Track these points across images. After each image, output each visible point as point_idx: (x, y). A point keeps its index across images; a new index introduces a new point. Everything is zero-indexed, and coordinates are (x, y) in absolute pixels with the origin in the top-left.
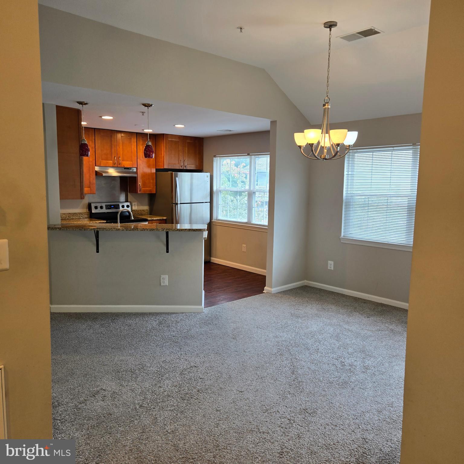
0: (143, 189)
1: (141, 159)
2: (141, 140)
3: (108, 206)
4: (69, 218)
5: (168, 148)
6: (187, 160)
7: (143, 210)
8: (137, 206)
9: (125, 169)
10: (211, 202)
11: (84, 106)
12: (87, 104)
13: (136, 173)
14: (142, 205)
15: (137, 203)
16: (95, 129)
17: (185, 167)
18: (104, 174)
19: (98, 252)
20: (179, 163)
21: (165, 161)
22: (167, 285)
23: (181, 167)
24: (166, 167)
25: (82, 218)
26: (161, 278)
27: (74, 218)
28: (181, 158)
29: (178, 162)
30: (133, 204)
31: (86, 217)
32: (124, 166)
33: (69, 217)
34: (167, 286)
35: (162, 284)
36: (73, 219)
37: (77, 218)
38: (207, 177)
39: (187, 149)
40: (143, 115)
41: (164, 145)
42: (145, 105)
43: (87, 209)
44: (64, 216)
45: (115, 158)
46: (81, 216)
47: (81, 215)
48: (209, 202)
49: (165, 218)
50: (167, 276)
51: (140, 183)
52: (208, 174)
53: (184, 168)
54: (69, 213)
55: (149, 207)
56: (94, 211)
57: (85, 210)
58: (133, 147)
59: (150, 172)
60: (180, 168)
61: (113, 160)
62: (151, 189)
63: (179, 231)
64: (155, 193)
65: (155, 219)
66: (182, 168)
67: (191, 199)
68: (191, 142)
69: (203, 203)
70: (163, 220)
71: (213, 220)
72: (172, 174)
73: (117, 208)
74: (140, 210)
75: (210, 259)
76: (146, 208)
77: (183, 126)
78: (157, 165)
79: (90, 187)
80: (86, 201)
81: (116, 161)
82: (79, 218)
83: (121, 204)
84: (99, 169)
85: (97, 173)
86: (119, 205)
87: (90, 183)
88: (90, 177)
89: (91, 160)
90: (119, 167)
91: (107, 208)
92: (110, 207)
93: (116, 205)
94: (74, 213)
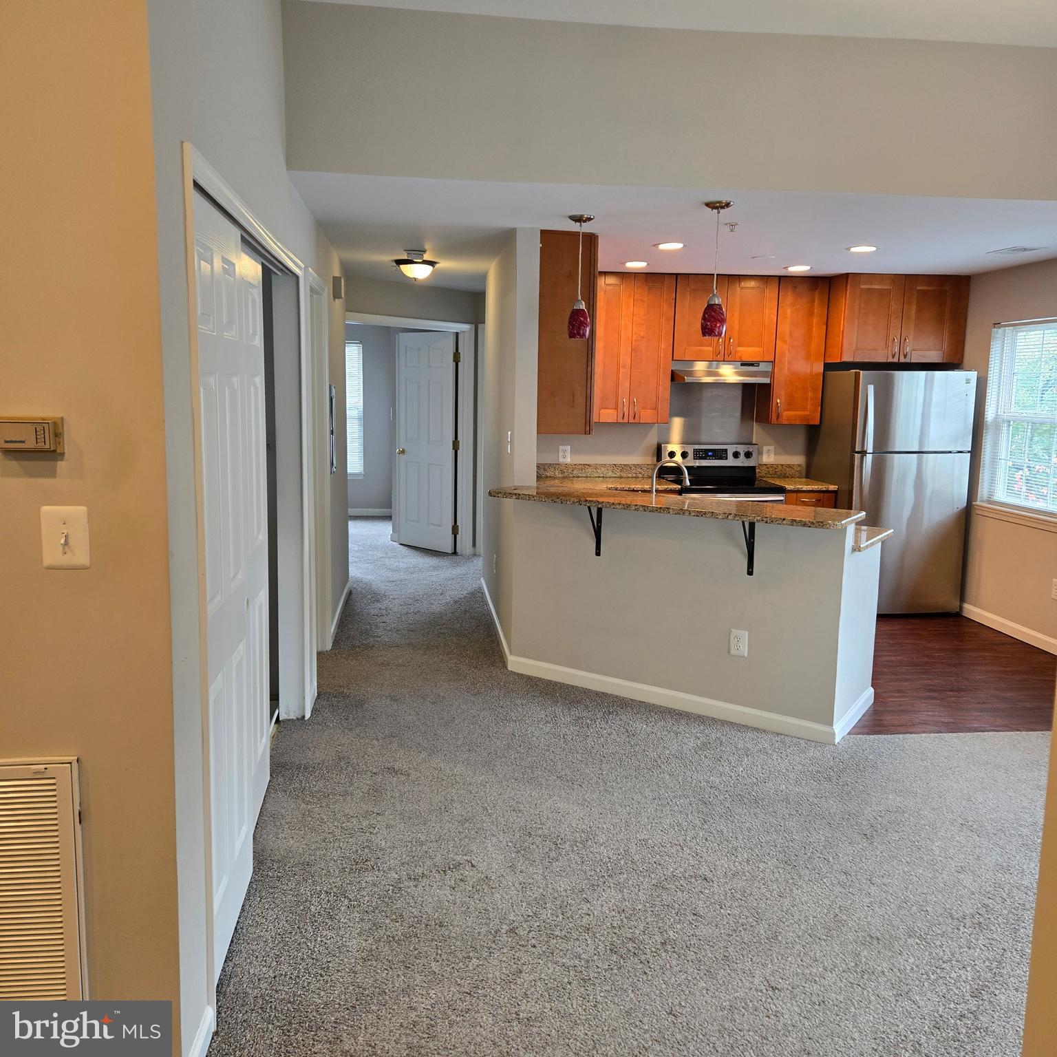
0: (786, 413)
1: (785, 342)
2: (790, 294)
3: (699, 452)
5: (857, 308)
6: (911, 337)
7: (789, 466)
8: (775, 454)
9: (742, 365)
10: (975, 452)
11: (584, 224)
12: (589, 219)
13: (772, 375)
14: (788, 452)
15: (775, 448)
16: (677, 274)
17: (905, 356)
18: (687, 379)
19: (598, 554)
20: (887, 347)
21: (845, 344)
22: (746, 655)
23: (893, 357)
24: (847, 358)
25: (641, 476)
26: (732, 637)
27: (624, 475)
28: (895, 333)
29: (883, 344)
30: (765, 449)
32: (741, 358)
33: (613, 472)
34: (744, 657)
35: (733, 652)
36: (621, 478)
37: (630, 475)
38: (968, 382)
39: (914, 308)
40: (732, 231)
41: (847, 302)
42: (712, 205)
43: (653, 456)
44: (603, 470)
45: (719, 339)
46: (640, 473)
47: (639, 470)
48: (969, 452)
49: (832, 487)
50: (747, 633)
51: (778, 400)
52: (973, 375)
53: (902, 360)
54: (615, 465)
55: (806, 457)
56: (666, 462)
57: (650, 460)
58: (767, 311)
59: (808, 371)
60: (890, 360)
61: (715, 345)
62: (807, 413)
63: (767, 522)
64: (818, 423)
65: (805, 488)
66: (896, 360)
67: (921, 443)
68: (930, 288)
69: (950, 452)
70: (827, 491)
71: (978, 503)
72: (857, 375)
73: (721, 458)
74: (782, 465)
75: (961, 608)
76: (798, 460)
77: (874, 249)
78: (827, 354)
79: (656, 408)
80: (652, 439)
81: (721, 348)
82: (634, 475)
83: (731, 449)
84: (677, 367)
85: (674, 376)
86: (726, 450)
87: (657, 398)
88: (658, 384)
89: (663, 347)
90: (729, 362)
91: (697, 456)
92: (704, 455)
93: (720, 452)
94: (624, 465)
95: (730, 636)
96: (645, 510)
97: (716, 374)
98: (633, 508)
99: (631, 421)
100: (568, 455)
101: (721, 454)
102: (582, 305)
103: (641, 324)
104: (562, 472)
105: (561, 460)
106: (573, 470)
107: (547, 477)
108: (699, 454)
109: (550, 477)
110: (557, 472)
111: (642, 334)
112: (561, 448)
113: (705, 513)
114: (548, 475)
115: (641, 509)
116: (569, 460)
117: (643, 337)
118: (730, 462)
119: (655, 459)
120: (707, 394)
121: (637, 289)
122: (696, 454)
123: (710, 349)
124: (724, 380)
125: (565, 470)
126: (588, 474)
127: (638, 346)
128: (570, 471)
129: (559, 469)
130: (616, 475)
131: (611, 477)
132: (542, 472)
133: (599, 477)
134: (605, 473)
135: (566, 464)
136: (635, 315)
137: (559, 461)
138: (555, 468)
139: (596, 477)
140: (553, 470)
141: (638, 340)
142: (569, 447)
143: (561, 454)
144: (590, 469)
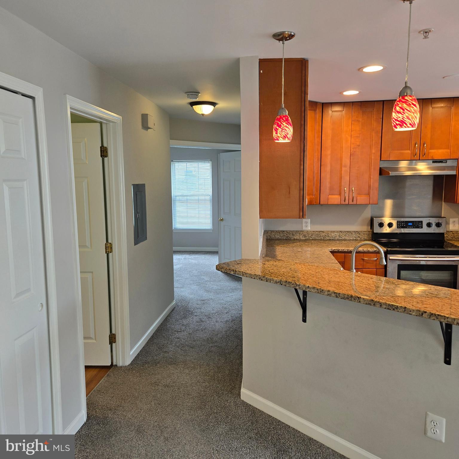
3: (401, 223)
4: (340, 239)
8: (458, 224)
9: (433, 162)
11: (286, 42)
12: (291, 36)
13: (457, 168)
15: (458, 220)
16: (383, 101)
18: (392, 174)
19: (304, 320)
22: (443, 440)
25: (359, 239)
26: (429, 419)
27: (347, 238)
30: (451, 220)
31: (365, 238)
32: (432, 157)
33: (339, 236)
34: (441, 442)
36: (345, 240)
37: (352, 238)
43: (368, 225)
44: (333, 234)
45: (415, 145)
47: (358, 235)
50: (444, 420)
54: (341, 231)
56: (377, 230)
57: (366, 228)
61: (413, 148)
73: (418, 227)
79: (369, 194)
80: (367, 214)
81: (417, 151)
82: (355, 239)
83: (425, 221)
84: (384, 165)
85: (382, 172)
86: (422, 222)
87: (370, 187)
88: (370, 178)
89: (373, 151)
90: (423, 160)
91: (399, 226)
92: (404, 225)
93: (417, 223)
94: (347, 231)
95: (426, 419)
96: (337, 297)
97: (415, 169)
98: (326, 293)
99: (351, 203)
100: (309, 225)
101: (418, 225)
102: (286, 112)
103: (357, 137)
104: (305, 236)
105: (304, 228)
106: (312, 235)
107: (294, 239)
108: (401, 224)
109: (297, 239)
110: (301, 236)
111: (358, 144)
112: (304, 220)
113: (397, 307)
114: (295, 238)
115: (333, 295)
116: (309, 228)
117: (359, 146)
118: (425, 230)
119: (370, 227)
120: (408, 183)
121: (354, 113)
122: (399, 225)
123: (409, 152)
124: (421, 173)
125: (307, 235)
126: (322, 238)
127: (355, 152)
128: (310, 235)
129: (303, 234)
130: (341, 239)
131: (338, 240)
132: (291, 236)
133: (330, 239)
134: (334, 237)
135: (307, 231)
136: (353, 131)
137: (302, 229)
138: (300, 234)
139: (328, 240)
140: (298, 235)
141: (355, 148)
142: (310, 219)
143: (304, 225)
144: (324, 234)
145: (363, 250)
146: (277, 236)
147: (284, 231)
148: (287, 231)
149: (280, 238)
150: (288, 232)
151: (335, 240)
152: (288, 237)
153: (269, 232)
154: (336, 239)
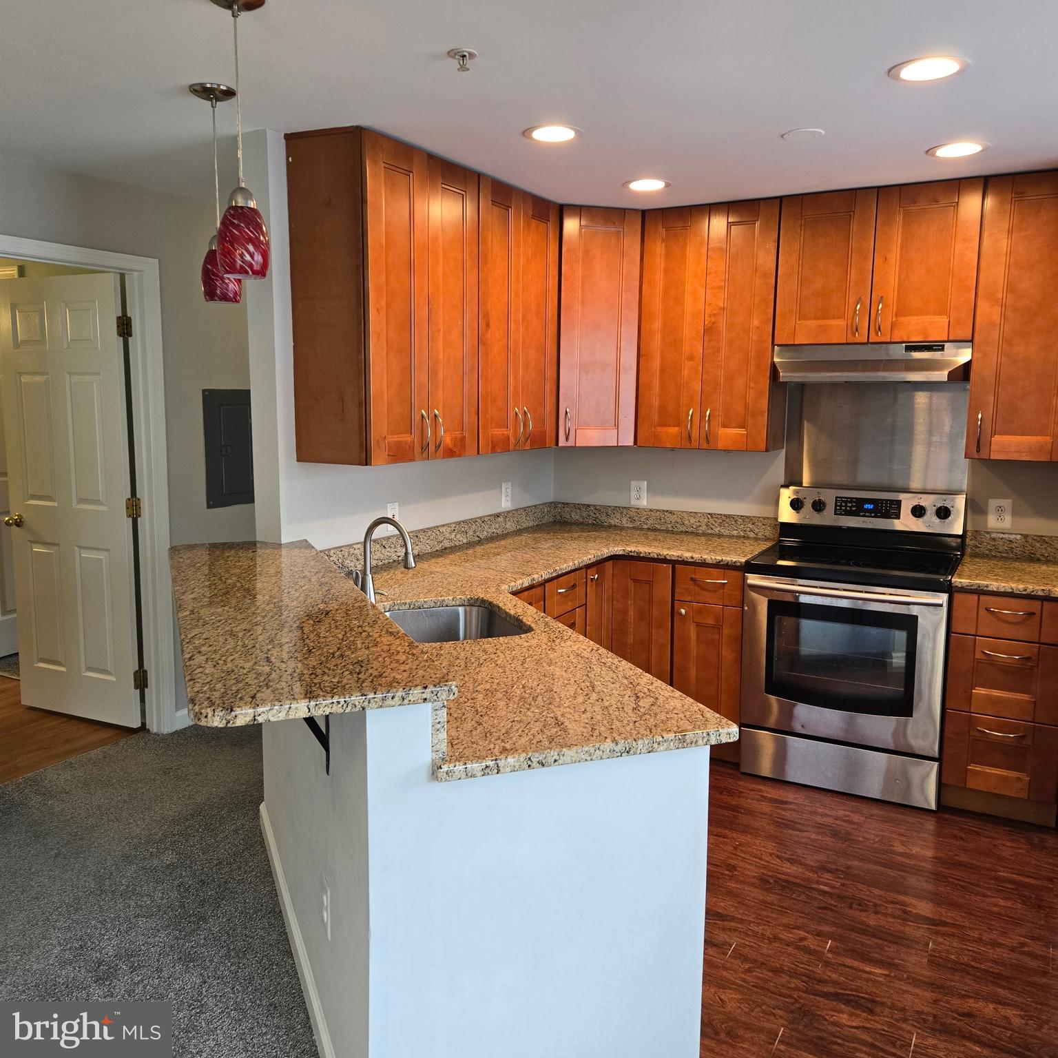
0: (997, 438)
1: (993, 302)
3: (846, 502)
4: (709, 531)
7: (1041, 539)
8: (1014, 515)
9: (907, 349)
11: (220, 104)
14: (1042, 513)
15: (1012, 503)
22: (329, 937)
25: (752, 535)
27: (725, 532)
33: (707, 525)
36: (720, 536)
37: (735, 533)
44: (692, 521)
45: (856, 305)
46: (751, 531)
50: (329, 892)
51: (979, 413)
54: (711, 514)
56: (787, 516)
58: (957, 246)
61: (850, 317)
74: (1026, 536)
79: (746, 426)
82: (742, 534)
83: (908, 502)
86: (899, 503)
87: (747, 408)
88: (747, 387)
89: (756, 323)
90: (880, 344)
91: (841, 509)
92: (854, 509)
93: (886, 504)
94: (725, 516)
99: (704, 445)
100: (644, 494)
101: (889, 509)
104: (632, 520)
105: (634, 503)
106: (647, 519)
107: (610, 526)
108: (846, 506)
109: (615, 526)
110: (624, 520)
111: (721, 304)
112: (634, 483)
114: (613, 523)
116: (645, 504)
117: (723, 309)
118: (905, 523)
122: (841, 506)
123: (843, 323)
125: (636, 518)
126: (669, 526)
127: (714, 323)
128: (643, 519)
129: (628, 516)
130: (712, 532)
131: (704, 534)
132: (604, 518)
133: (687, 532)
134: (694, 527)
135: (638, 509)
136: (710, 273)
137: (630, 503)
138: (621, 513)
139: (682, 532)
140: (618, 515)
141: (714, 314)
142: (646, 483)
143: (633, 494)
144: (673, 518)
145: (692, 558)
146: (576, 517)
147: (589, 506)
148: (594, 506)
149: (581, 520)
150: (597, 507)
151: (697, 535)
152: (598, 520)
153: (560, 506)
154: (701, 531)
